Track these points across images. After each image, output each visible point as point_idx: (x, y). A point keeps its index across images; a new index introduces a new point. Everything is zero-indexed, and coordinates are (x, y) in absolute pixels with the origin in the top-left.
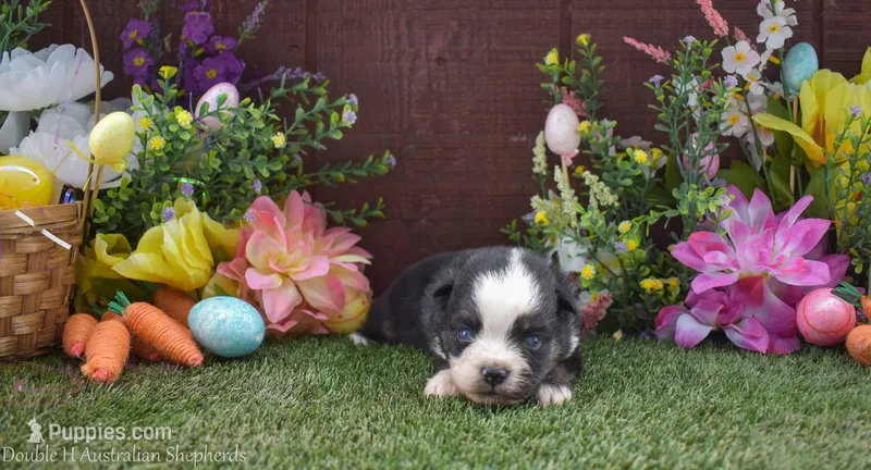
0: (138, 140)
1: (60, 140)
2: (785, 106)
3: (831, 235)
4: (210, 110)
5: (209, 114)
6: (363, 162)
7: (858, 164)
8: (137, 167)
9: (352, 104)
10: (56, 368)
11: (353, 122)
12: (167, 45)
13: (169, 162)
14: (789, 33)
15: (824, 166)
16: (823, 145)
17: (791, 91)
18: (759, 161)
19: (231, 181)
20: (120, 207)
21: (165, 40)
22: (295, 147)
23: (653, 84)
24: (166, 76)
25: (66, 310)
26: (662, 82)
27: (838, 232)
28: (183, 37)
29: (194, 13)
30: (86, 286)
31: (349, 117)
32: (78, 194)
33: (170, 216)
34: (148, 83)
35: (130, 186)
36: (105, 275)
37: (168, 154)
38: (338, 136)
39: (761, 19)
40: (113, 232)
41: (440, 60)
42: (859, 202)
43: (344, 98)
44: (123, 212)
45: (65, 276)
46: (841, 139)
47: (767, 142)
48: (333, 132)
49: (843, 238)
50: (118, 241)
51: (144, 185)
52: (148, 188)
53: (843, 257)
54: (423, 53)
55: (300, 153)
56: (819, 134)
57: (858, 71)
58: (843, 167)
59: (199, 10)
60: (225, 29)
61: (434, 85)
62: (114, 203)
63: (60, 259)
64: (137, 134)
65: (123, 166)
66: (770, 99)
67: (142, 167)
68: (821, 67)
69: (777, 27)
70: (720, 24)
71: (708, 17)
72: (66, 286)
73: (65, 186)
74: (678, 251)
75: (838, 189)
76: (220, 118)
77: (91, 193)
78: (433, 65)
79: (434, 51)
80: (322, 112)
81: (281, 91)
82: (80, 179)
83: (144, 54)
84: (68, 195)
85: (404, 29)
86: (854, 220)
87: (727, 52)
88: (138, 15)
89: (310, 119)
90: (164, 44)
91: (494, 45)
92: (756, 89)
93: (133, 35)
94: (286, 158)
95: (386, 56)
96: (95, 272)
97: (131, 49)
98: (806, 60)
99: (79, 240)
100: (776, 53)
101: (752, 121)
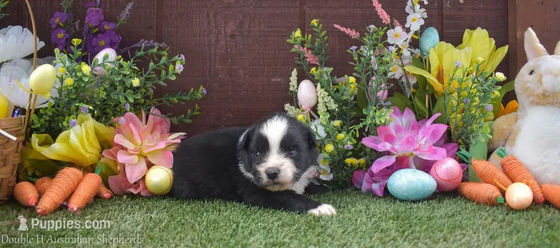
0: (58, 80)
1: (13, 81)
2: (422, 62)
3: (448, 132)
4: (99, 63)
5: (98, 65)
6: (188, 92)
7: (462, 93)
8: (58, 96)
9: (182, 59)
10: (7, 212)
11: (181, 70)
12: (77, 26)
13: (76, 93)
14: (422, 22)
15: (444, 94)
16: (443, 83)
17: (425, 53)
18: (409, 92)
19: (113, 104)
20: (47, 118)
21: (76, 23)
22: (149, 84)
23: (352, 50)
24: (75, 44)
25: (15, 179)
26: (357, 50)
27: (452, 130)
28: (86, 22)
29: (93, 9)
30: (27, 164)
31: (179, 68)
32: (23, 111)
33: (74, 124)
34: (66, 48)
35: (53, 107)
36: (38, 157)
37: (75, 88)
38: (174, 78)
39: (408, 14)
40: (42, 133)
41: (232, 36)
42: (463, 114)
43: (177, 57)
44: (50, 122)
45: (14, 159)
46: (452, 79)
47: (413, 81)
48: (171, 76)
49: (455, 134)
50: (46, 138)
51: (61, 107)
52: (63, 108)
53: (454, 144)
54: (223, 32)
55: (152, 88)
56: (440, 77)
57: (461, 42)
58: (453, 95)
59: (95, 7)
60: (110, 18)
61: (229, 50)
62: (44, 117)
63: (12, 149)
64: (57, 76)
65: (49, 95)
66: (414, 59)
67: (61, 96)
68: (441, 40)
69: (416, 19)
70: (385, 16)
71: (379, 13)
72: (14, 165)
73: (15, 107)
74: (366, 142)
75: (452, 106)
76: (105, 68)
77: (30, 110)
78: (228, 38)
79: (229, 31)
80: (164, 64)
81: (142, 53)
82: (24, 102)
83: (63, 31)
84: (16, 112)
85: (212, 19)
86: (461, 124)
87: (390, 33)
88: (60, 9)
89: (158, 68)
90: (75, 25)
91: (263, 27)
92: (406, 53)
93: (57, 20)
94: (144, 90)
95: (202, 33)
96: (32, 156)
97: (56, 29)
98: (433, 36)
99: (22, 138)
100: (416, 33)
101: (404, 70)
